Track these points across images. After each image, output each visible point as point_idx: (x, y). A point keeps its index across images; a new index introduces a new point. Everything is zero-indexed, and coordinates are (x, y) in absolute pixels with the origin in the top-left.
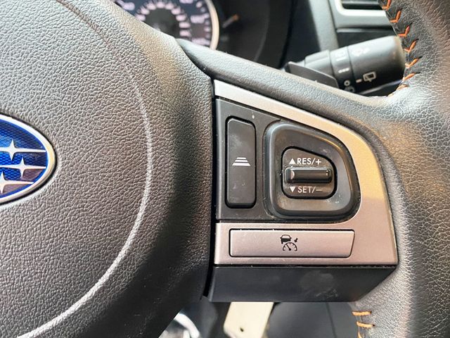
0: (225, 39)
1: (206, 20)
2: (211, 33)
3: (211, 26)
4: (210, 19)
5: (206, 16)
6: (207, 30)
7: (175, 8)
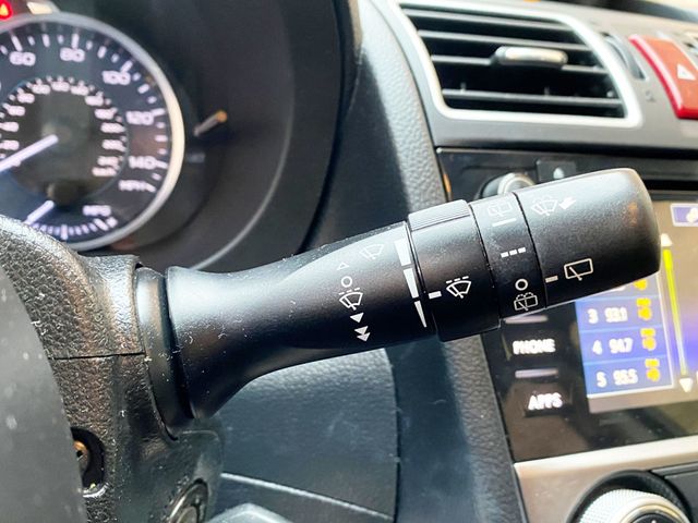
0: (198, 158)
1: (157, 119)
2: (169, 146)
3: (168, 131)
4: (166, 118)
5: (159, 112)
6: (161, 138)
7: (93, 94)
